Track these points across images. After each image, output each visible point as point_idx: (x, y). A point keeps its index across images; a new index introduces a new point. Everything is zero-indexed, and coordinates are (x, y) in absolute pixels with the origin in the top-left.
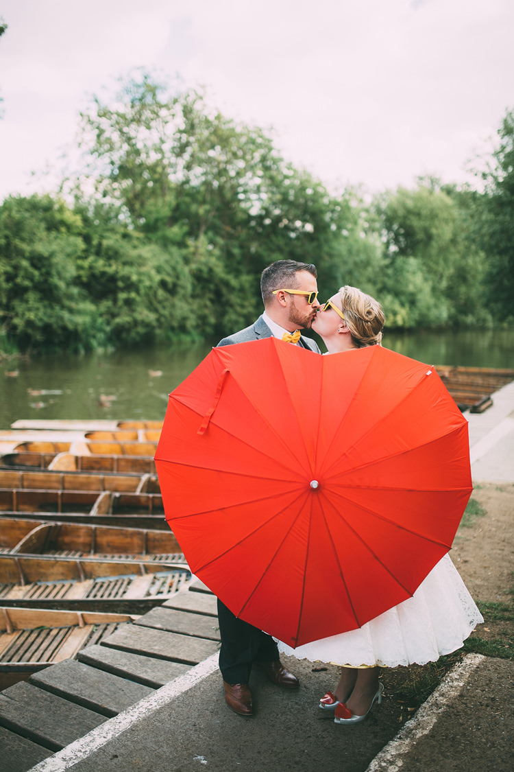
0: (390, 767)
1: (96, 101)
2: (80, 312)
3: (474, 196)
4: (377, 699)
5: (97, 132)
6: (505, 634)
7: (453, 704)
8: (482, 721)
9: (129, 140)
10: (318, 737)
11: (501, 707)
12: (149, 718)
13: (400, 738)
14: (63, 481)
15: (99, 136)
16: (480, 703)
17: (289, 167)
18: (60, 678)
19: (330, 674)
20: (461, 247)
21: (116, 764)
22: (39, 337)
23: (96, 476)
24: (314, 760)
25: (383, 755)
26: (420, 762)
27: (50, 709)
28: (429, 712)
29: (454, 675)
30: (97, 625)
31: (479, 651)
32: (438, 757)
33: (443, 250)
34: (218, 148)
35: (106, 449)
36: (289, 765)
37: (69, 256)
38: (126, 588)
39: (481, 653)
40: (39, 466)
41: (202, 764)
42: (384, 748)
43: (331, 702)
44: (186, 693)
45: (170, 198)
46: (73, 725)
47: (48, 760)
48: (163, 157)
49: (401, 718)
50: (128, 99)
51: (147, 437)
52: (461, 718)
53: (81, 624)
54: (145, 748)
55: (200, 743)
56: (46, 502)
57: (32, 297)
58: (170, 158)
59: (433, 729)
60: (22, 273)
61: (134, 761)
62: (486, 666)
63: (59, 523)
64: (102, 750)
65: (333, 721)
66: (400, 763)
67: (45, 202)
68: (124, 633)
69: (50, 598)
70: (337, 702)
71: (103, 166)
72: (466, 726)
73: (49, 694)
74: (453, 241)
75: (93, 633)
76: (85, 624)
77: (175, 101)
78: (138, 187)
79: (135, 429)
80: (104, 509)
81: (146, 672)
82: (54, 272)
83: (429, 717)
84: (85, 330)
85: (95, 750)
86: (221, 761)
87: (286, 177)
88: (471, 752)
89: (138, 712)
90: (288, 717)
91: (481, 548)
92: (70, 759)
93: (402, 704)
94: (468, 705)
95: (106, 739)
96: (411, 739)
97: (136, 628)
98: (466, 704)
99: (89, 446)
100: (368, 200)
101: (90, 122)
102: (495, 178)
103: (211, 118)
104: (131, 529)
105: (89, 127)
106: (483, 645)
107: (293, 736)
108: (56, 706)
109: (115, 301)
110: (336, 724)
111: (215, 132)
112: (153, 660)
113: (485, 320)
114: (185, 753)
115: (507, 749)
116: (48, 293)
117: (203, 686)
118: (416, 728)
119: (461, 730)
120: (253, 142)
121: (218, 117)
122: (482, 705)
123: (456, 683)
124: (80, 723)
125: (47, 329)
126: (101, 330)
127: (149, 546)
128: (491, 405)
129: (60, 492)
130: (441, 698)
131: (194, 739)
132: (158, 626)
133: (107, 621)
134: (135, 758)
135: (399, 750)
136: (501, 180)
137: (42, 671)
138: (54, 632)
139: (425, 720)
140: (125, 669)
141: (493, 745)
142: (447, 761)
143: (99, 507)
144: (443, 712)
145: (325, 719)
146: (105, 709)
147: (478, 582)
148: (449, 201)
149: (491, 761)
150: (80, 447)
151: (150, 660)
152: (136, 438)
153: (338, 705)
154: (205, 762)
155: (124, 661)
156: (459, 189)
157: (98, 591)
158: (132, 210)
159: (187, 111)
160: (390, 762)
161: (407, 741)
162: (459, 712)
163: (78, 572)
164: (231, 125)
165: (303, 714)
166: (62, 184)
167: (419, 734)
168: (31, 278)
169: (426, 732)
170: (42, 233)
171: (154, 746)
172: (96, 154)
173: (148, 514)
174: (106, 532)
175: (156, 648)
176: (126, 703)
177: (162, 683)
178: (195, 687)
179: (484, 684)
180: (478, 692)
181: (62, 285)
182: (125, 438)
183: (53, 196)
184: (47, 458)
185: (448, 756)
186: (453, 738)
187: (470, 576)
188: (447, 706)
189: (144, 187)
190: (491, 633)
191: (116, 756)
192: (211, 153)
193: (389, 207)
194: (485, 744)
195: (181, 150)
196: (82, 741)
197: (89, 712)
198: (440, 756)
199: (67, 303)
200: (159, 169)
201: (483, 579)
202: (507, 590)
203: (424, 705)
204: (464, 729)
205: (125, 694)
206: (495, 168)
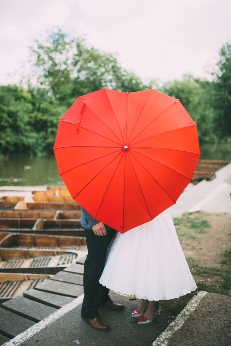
0: (162, 344)
1: (37, 41)
2: (31, 137)
3: (208, 83)
4: (158, 313)
5: (37, 55)
6: (217, 282)
7: (192, 314)
8: (205, 322)
9: (51, 59)
10: (130, 330)
11: (214, 315)
12: (53, 323)
13: (167, 331)
14: (20, 214)
15: (38, 57)
16: (204, 314)
17: (125, 71)
18: (15, 305)
19: (137, 301)
20: (203, 106)
21: (37, 344)
22: (12, 148)
23: (36, 212)
24: (129, 341)
25: (159, 339)
26: (176, 342)
27: (10, 319)
28: (181, 319)
29: (193, 301)
30: (34, 280)
31: (205, 290)
32: (184, 339)
33: (195, 108)
34: (93, 62)
35: (41, 199)
36: (117, 344)
37: (25, 112)
38: (48, 262)
39: (206, 291)
40: (11, 207)
41: (77, 344)
42: (160, 336)
43: (137, 314)
44: (71, 311)
45: (71, 86)
46: (20, 326)
47: (6, 343)
48: (68, 67)
49: (169, 321)
50: (51, 40)
51: (60, 193)
52: (195, 321)
53: (27, 279)
54: (51, 337)
55: (77, 334)
56: (13, 224)
57: (9, 131)
58: (71, 67)
59: (182, 326)
60: (3, 120)
61: (46, 343)
62: (208, 297)
63: (18, 234)
64: (31, 338)
65: (138, 323)
66: (166, 342)
67: (14, 88)
68: (45, 284)
69: (14, 267)
70: (140, 314)
71: (41, 71)
72: (197, 325)
73: (9, 312)
74: (199, 103)
75: (32, 283)
76: (29, 279)
77: (73, 41)
78: (56, 80)
79: (55, 190)
80: (39, 226)
81: (54, 301)
82: (18, 119)
83: (181, 321)
84: (33, 146)
85: (28, 338)
86: (85, 342)
87: (123, 75)
88: (199, 336)
89: (49, 320)
90: (118, 321)
91: (208, 243)
92: (17, 343)
93: (170, 315)
94: (199, 315)
95: (33, 333)
96: (172, 331)
97: (50, 281)
98: (198, 314)
99: (34, 198)
100: (161, 85)
101: (34, 51)
102: (218, 75)
103: (89, 49)
104: (51, 236)
105: (34, 53)
106: (207, 287)
107: (119, 330)
108: (12, 318)
109: (47, 132)
110: (139, 324)
111: (91, 55)
112: (58, 296)
113: (213, 139)
114: (69, 339)
115: (215, 335)
116: (16, 129)
117: (79, 308)
118: (174, 326)
119: (195, 326)
120: (108, 59)
121: (92, 49)
122: (205, 315)
123: (193, 305)
124: (23, 325)
125: (16, 145)
126: (40, 145)
127: (59, 243)
128: (215, 177)
129: (19, 219)
130: (187, 312)
131: (74, 332)
132: (61, 280)
133: (38, 278)
134: (46, 342)
135: (166, 336)
136: (220, 76)
137: (7, 302)
138: (14, 283)
139: (179, 322)
140: (45, 300)
141: (209, 333)
142: (188, 341)
143: (37, 226)
144: (187, 318)
145: (135, 322)
146: (35, 319)
147: (206, 258)
148: (197, 85)
149: (208, 341)
150: (29, 198)
151: (56, 296)
152: (55, 194)
153: (140, 316)
154: (78, 343)
155: (45, 296)
156: (202, 80)
157: (36, 263)
158: (54, 91)
159: (78, 46)
160: (162, 342)
161: (170, 332)
162: (195, 318)
163: (27, 256)
164: (98, 52)
165: (124, 320)
166: (22, 79)
167: (176, 329)
168: (8, 122)
169: (179, 328)
170: (13, 102)
171: (55, 336)
172: (38, 65)
173: (59, 228)
174: (39, 237)
175: (60, 290)
176: (44, 316)
177: (61, 306)
178: (75, 308)
179: (206, 305)
180: (203, 309)
181: (22, 125)
182: (50, 194)
183: (18, 85)
184: (14, 204)
185: (188, 339)
186: (191, 330)
187: (203, 255)
188: (189, 315)
189: (59, 81)
190: (211, 281)
191: (38, 341)
192: (89, 65)
193: (171, 88)
194: (206, 333)
195: (75, 64)
196: (23, 334)
197: (28, 320)
198: (185, 339)
199: (25, 133)
200: (66, 72)
201: (208, 257)
202: (219, 261)
203: (179, 315)
204: (196, 326)
205: (44, 312)
206: (217, 70)
